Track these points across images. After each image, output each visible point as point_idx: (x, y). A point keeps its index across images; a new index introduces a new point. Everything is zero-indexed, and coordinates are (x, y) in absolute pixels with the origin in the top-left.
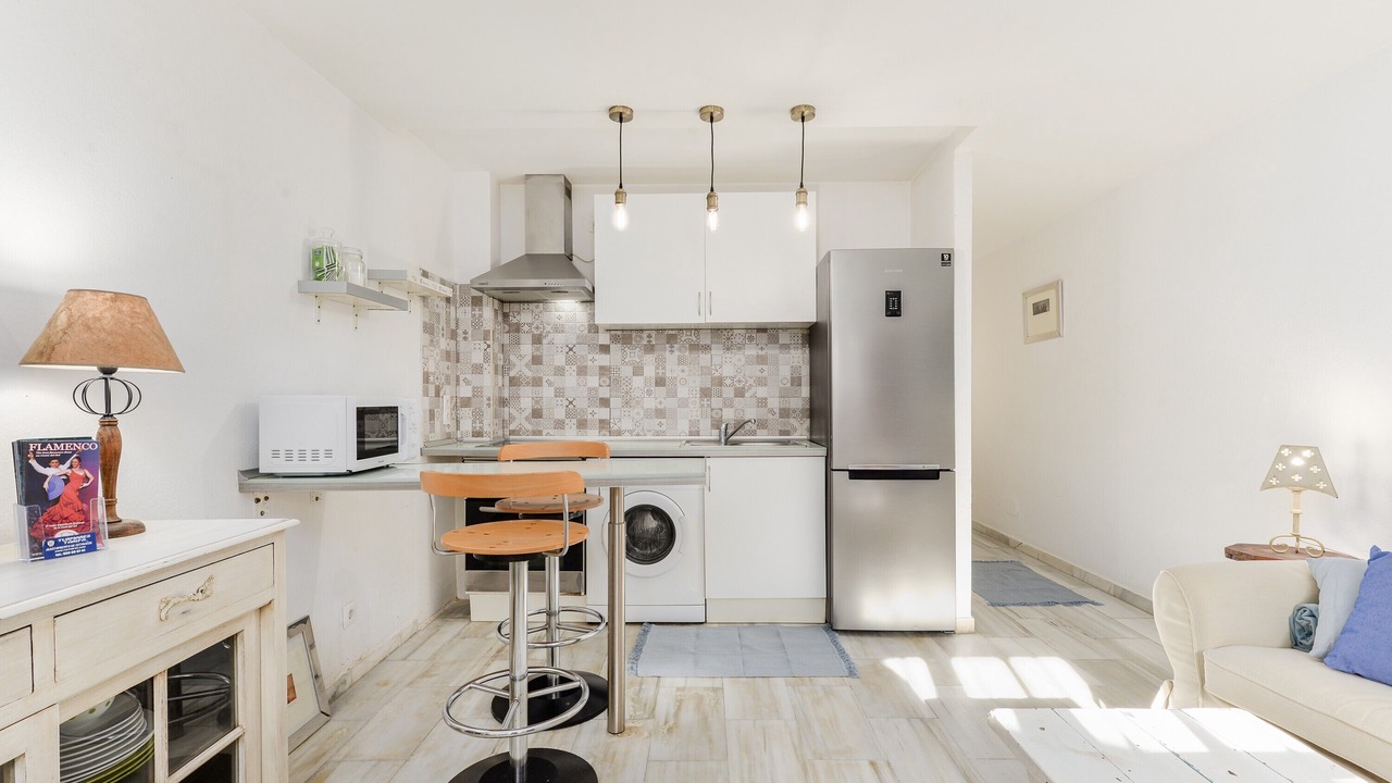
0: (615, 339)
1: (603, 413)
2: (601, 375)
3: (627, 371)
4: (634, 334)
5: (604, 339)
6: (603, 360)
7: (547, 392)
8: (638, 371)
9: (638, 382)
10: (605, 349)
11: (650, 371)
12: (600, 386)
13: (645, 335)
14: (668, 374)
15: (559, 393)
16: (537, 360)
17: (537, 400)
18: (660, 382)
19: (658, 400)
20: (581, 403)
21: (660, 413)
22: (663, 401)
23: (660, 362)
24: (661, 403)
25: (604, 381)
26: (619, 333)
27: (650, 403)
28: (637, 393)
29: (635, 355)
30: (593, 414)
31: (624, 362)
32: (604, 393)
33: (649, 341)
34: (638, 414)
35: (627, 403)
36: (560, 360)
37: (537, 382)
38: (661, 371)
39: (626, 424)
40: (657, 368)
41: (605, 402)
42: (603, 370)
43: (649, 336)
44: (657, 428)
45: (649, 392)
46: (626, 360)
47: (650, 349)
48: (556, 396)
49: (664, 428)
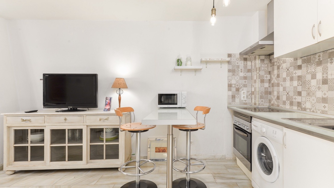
0: (304, 62)
1: (299, 99)
2: (298, 80)
3: (309, 77)
4: (312, 57)
5: (299, 62)
6: (299, 72)
7: (281, 89)
8: (314, 77)
9: (314, 82)
10: (300, 67)
11: (319, 76)
12: (298, 85)
13: (317, 56)
14: (329, 77)
15: (284, 89)
16: (278, 76)
17: (278, 93)
18: (325, 82)
19: (324, 93)
20: (291, 94)
21: (324, 100)
22: (326, 93)
23: (325, 71)
24: (325, 94)
25: (299, 83)
26: (306, 58)
27: (319, 94)
28: (313, 89)
29: (312, 68)
30: (295, 99)
31: (308, 73)
32: (299, 89)
33: (319, 59)
34: (313, 100)
35: (308, 94)
36: (284, 75)
37: (278, 85)
38: (325, 75)
39: (308, 105)
40: (323, 74)
41: (299, 94)
42: (299, 78)
43: (319, 56)
44: (323, 109)
45: (319, 88)
46: (308, 72)
47: (319, 63)
48: (283, 91)
49: (326, 109)
